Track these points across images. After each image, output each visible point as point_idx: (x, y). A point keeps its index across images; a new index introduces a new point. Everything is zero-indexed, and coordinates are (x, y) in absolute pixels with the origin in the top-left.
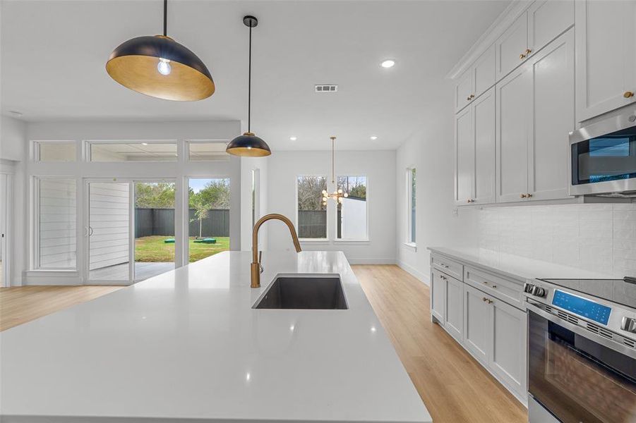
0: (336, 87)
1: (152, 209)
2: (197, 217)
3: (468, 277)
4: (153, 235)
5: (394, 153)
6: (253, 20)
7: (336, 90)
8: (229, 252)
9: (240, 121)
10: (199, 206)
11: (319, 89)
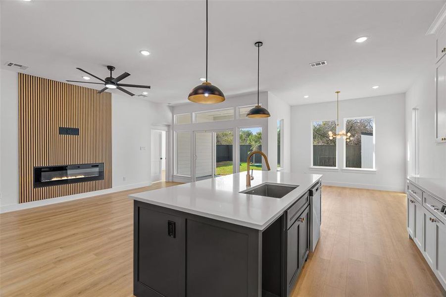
0: (325, 62)
1: (228, 145)
2: (252, 150)
3: (425, 202)
4: (228, 160)
5: (403, 95)
6: (260, 44)
7: (326, 64)
8: (261, 171)
9: (267, 92)
10: (253, 143)
11: (313, 65)
